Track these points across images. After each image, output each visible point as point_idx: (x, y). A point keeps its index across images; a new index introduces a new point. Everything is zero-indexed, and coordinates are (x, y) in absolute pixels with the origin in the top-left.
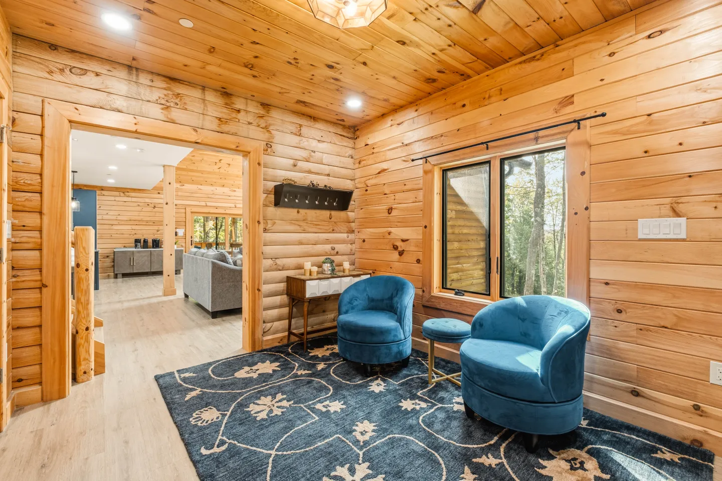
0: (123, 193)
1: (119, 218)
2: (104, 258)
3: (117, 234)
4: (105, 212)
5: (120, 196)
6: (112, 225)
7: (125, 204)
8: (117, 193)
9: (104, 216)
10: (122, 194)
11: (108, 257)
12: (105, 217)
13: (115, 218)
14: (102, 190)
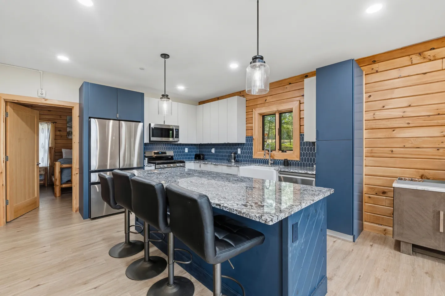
0: (420, 54)
1: (410, 112)
2: (376, 194)
3: (404, 147)
4: (379, 105)
5: (412, 64)
6: (394, 129)
7: (427, 78)
8: (405, 60)
9: (377, 113)
10: (416, 59)
11: (384, 193)
12: (380, 114)
13: (401, 114)
14: (374, 62)
